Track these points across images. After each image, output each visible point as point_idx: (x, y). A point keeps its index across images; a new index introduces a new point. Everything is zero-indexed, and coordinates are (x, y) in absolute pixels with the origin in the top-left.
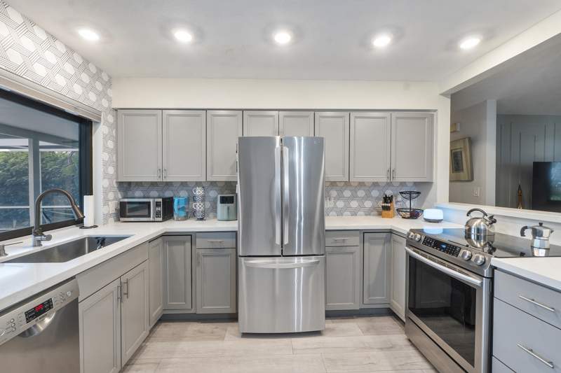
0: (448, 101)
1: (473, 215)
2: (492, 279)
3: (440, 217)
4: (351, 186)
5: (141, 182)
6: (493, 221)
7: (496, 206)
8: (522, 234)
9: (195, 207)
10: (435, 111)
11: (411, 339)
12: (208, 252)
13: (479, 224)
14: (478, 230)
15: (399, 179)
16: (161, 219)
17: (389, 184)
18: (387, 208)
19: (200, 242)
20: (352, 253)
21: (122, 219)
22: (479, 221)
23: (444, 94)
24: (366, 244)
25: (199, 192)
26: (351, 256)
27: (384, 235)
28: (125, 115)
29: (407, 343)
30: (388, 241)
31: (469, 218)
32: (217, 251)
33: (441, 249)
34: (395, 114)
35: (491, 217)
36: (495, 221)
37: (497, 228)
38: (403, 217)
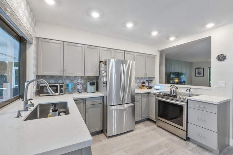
0: (159, 53)
1: (171, 87)
2: (187, 103)
3: (159, 88)
4: (139, 78)
5: (53, 76)
6: (177, 88)
7: (165, 83)
8: (187, 91)
9: (78, 87)
10: (156, 55)
11: (158, 125)
12: (91, 106)
13: (174, 89)
14: (174, 91)
15: (148, 76)
16: (63, 94)
17: (145, 78)
18: (143, 86)
19: (88, 103)
20: (139, 101)
21: (41, 95)
22: (173, 88)
23: (158, 51)
24: (142, 98)
25: (80, 80)
26: (138, 102)
27: (147, 94)
28: (43, 41)
29: (157, 127)
30: (148, 96)
31: (171, 88)
32: (95, 105)
33: (170, 96)
34: (147, 55)
35: (177, 87)
36: (178, 88)
37: (178, 90)
38: (147, 89)
